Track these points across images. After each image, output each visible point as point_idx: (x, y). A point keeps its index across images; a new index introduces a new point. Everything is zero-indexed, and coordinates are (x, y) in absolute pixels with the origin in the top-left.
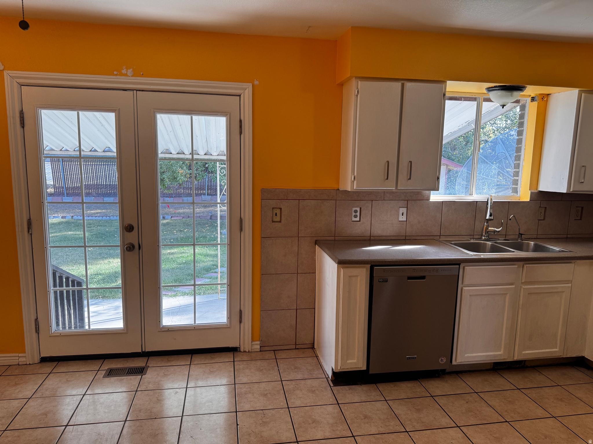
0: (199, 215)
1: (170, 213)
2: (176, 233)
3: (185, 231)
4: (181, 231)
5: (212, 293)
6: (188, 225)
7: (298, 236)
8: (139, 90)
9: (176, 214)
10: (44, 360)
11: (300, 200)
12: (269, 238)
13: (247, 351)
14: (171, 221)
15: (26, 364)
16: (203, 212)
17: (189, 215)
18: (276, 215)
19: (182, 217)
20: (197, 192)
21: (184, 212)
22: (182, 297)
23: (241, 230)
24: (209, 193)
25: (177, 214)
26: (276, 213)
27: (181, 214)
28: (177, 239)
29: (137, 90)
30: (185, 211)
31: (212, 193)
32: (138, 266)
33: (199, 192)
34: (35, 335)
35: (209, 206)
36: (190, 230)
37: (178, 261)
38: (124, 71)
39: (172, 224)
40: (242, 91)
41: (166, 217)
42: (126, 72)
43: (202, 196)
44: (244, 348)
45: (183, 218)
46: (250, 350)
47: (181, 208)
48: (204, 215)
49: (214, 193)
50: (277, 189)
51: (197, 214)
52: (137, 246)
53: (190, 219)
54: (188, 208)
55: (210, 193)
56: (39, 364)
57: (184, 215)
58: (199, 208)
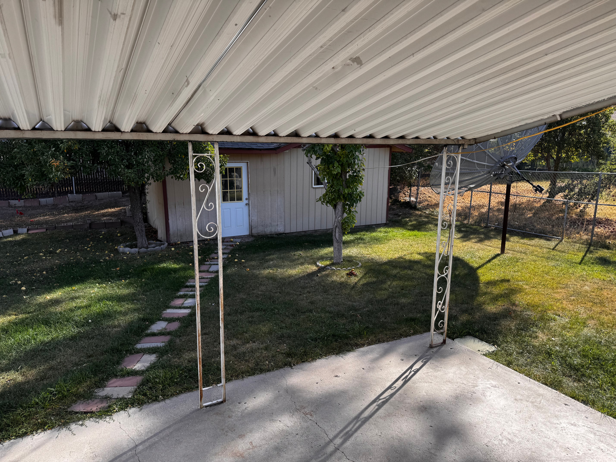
0: (71, 223)
1: (25, 224)
2: (44, 258)
3: (57, 252)
4: (51, 252)
5: (178, 392)
6: (59, 241)
9: (33, 225)
14: (28, 236)
16: (76, 219)
17: (56, 225)
19: (44, 228)
20: (60, 190)
21: (46, 221)
22: (122, 412)
24: (78, 190)
25: (36, 225)
27: (42, 224)
28: (52, 269)
30: (47, 219)
31: (83, 190)
33: (63, 189)
35: (82, 209)
36: (66, 250)
37: (77, 318)
39: (31, 241)
41: (20, 230)
43: (69, 195)
45: (47, 230)
47: (40, 215)
48: (79, 223)
49: (85, 190)
51: (68, 222)
53: (58, 230)
54: (51, 214)
55: (81, 190)
57: (47, 226)
58: (68, 213)
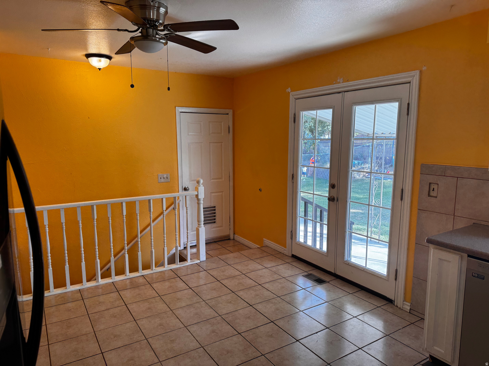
7: (454, 214)
8: (346, 92)
10: (294, 256)
11: (458, 178)
12: (424, 210)
13: (399, 307)
15: (286, 255)
18: (433, 190)
23: (402, 199)
26: (434, 188)
29: (344, 92)
32: (336, 213)
34: (290, 240)
38: (338, 81)
40: (411, 79)
42: (339, 81)
44: (397, 303)
46: (401, 307)
50: (435, 165)
52: (336, 199)
56: (291, 257)
